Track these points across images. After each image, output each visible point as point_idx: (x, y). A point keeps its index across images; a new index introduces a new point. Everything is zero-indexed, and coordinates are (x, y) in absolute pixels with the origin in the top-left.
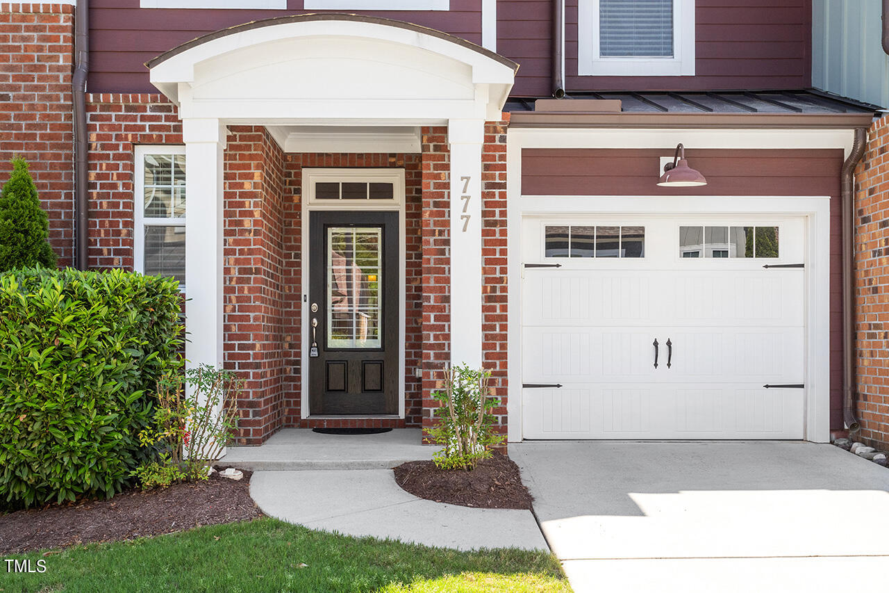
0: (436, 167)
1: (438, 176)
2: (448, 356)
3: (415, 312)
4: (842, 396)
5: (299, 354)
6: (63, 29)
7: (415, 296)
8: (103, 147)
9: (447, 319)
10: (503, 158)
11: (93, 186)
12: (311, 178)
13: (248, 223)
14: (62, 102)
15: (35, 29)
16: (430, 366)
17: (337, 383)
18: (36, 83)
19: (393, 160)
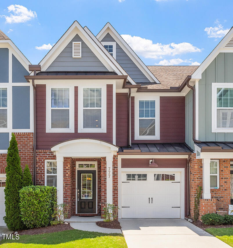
0: (104, 164)
1: (104, 166)
2: (106, 201)
3: (100, 191)
4: (187, 209)
5: (75, 200)
6: (31, 137)
7: (100, 188)
8: (39, 160)
9: (106, 194)
10: (117, 162)
11: (37, 168)
12: (77, 163)
13: (67, 175)
14: (31, 151)
15: (26, 137)
16: (103, 203)
17: (83, 206)
18: (26, 148)
19: (95, 160)
